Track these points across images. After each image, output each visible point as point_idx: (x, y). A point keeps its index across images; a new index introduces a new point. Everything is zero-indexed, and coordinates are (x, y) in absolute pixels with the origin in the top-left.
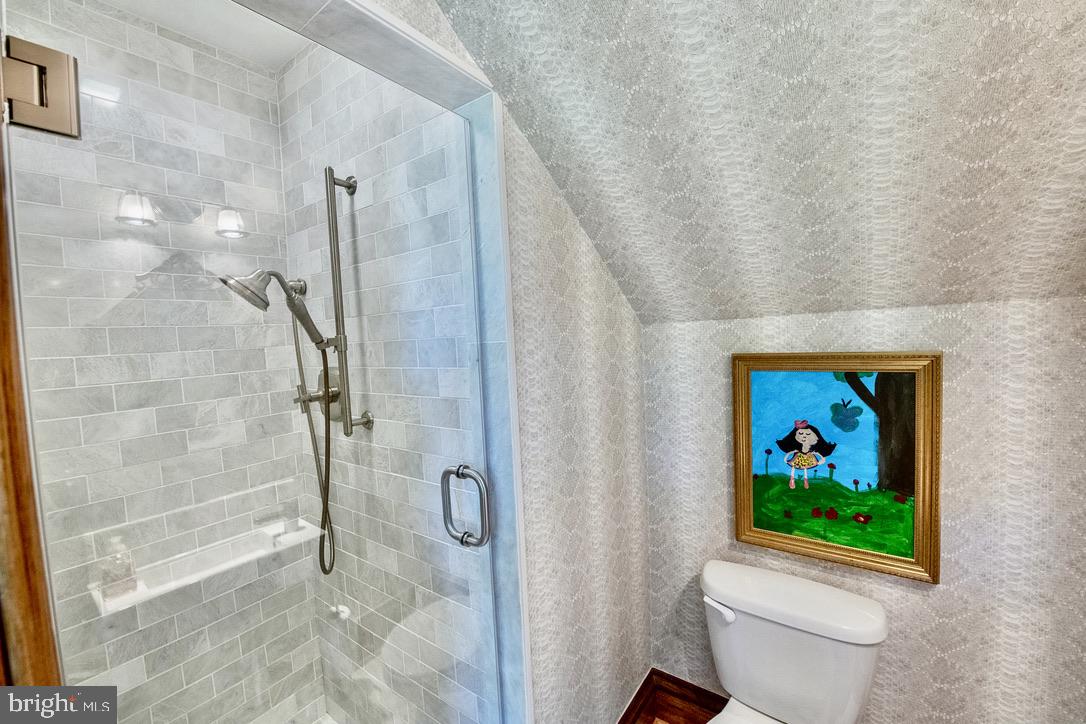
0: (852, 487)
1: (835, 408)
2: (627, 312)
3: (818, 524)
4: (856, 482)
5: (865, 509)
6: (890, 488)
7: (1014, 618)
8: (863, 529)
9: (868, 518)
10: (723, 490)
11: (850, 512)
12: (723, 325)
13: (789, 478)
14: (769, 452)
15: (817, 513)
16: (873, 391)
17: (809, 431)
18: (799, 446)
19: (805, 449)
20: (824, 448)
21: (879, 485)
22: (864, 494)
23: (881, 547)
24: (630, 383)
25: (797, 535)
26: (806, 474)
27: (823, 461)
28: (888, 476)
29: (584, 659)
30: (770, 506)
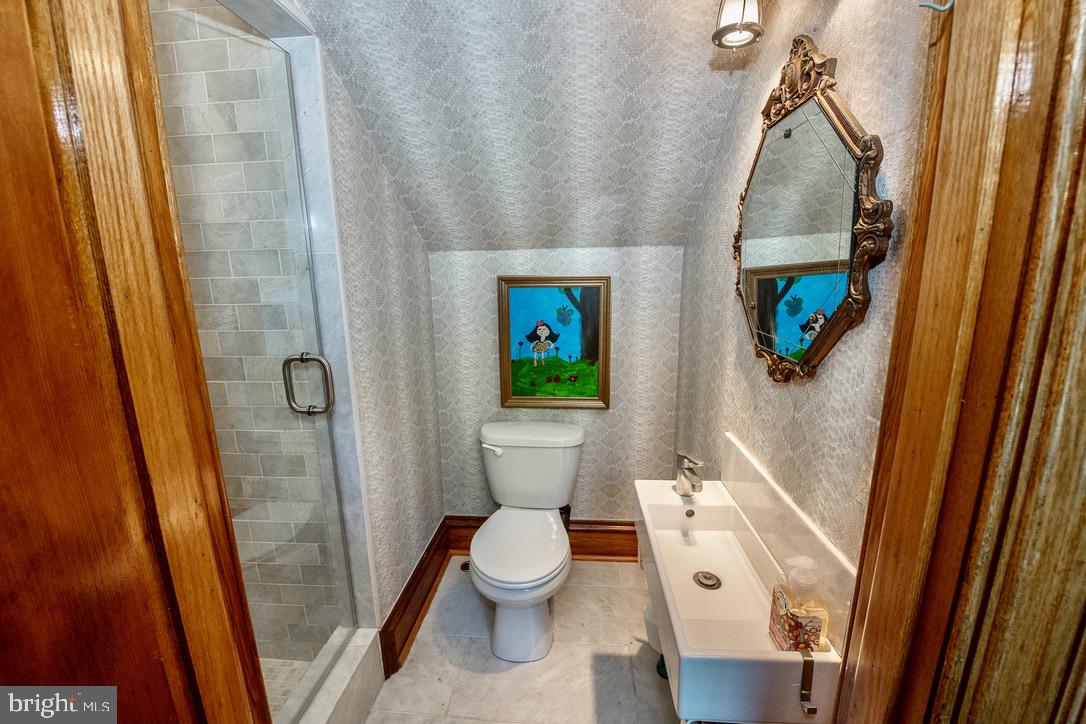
0: (568, 361)
1: (559, 311)
2: (418, 240)
3: (550, 387)
4: (570, 357)
5: (574, 373)
6: (587, 357)
7: (640, 420)
8: (573, 385)
9: (576, 378)
10: (494, 375)
11: (567, 376)
12: (490, 255)
13: (534, 359)
14: (521, 344)
15: (549, 380)
16: (578, 299)
17: (545, 327)
18: (539, 338)
19: (543, 339)
20: (553, 337)
21: (582, 357)
22: (575, 363)
23: (582, 394)
24: (423, 298)
25: (538, 395)
26: (543, 356)
27: (552, 345)
28: (586, 351)
29: (400, 501)
30: (522, 380)
